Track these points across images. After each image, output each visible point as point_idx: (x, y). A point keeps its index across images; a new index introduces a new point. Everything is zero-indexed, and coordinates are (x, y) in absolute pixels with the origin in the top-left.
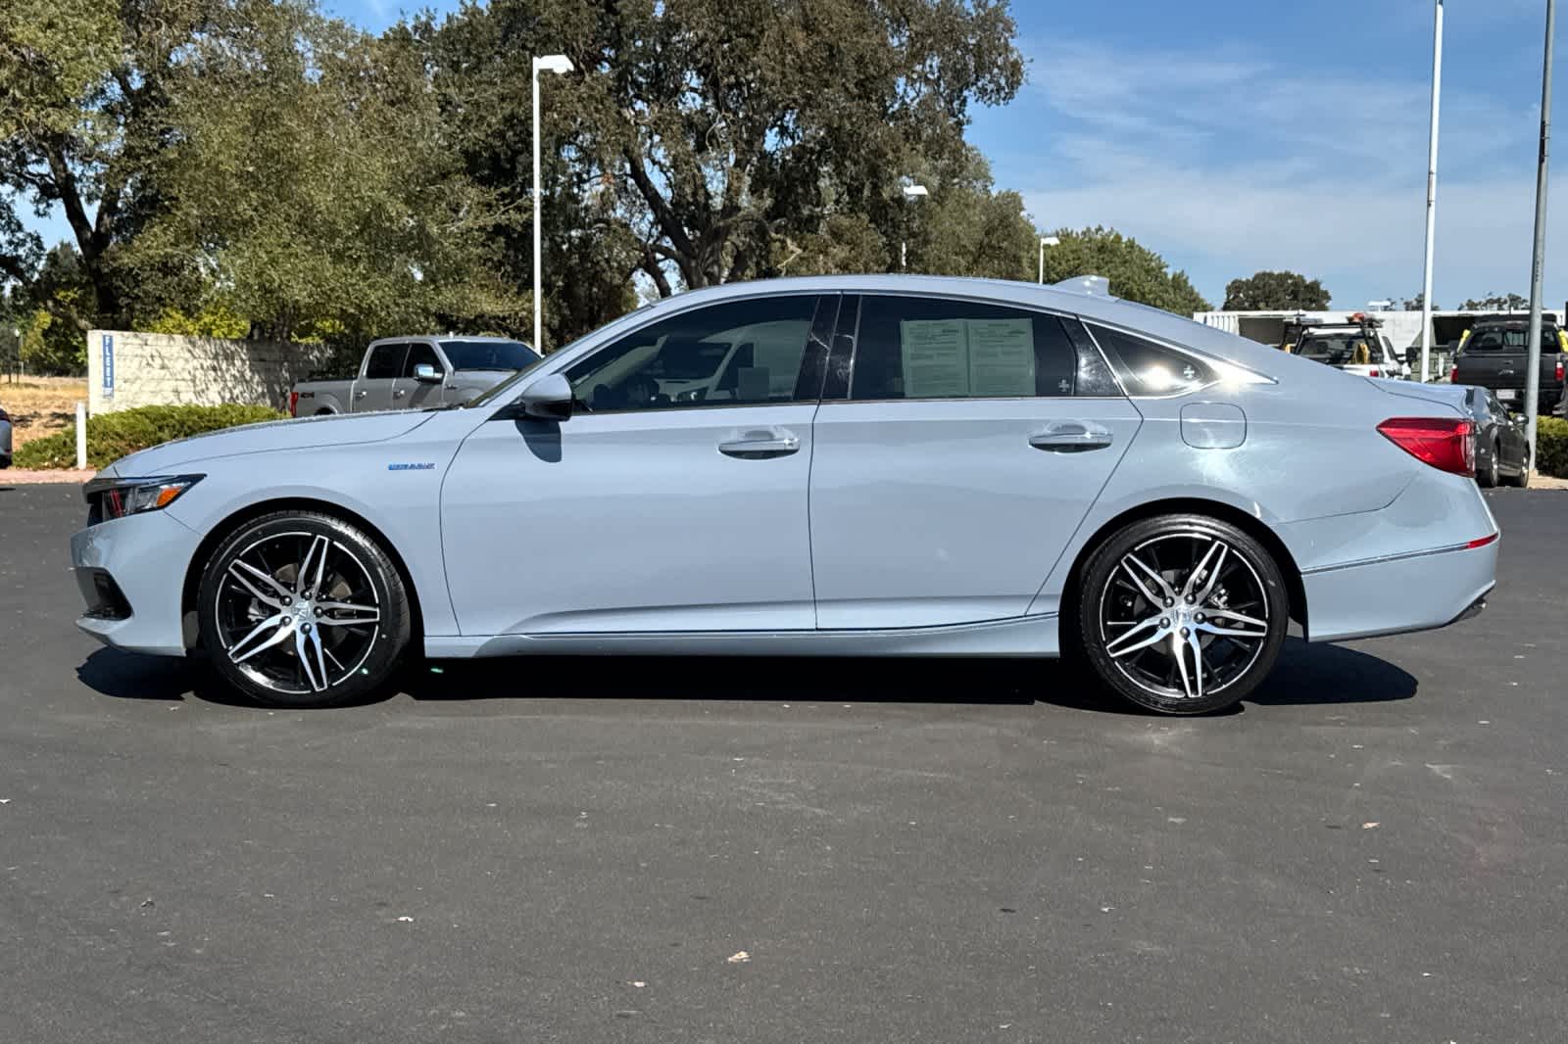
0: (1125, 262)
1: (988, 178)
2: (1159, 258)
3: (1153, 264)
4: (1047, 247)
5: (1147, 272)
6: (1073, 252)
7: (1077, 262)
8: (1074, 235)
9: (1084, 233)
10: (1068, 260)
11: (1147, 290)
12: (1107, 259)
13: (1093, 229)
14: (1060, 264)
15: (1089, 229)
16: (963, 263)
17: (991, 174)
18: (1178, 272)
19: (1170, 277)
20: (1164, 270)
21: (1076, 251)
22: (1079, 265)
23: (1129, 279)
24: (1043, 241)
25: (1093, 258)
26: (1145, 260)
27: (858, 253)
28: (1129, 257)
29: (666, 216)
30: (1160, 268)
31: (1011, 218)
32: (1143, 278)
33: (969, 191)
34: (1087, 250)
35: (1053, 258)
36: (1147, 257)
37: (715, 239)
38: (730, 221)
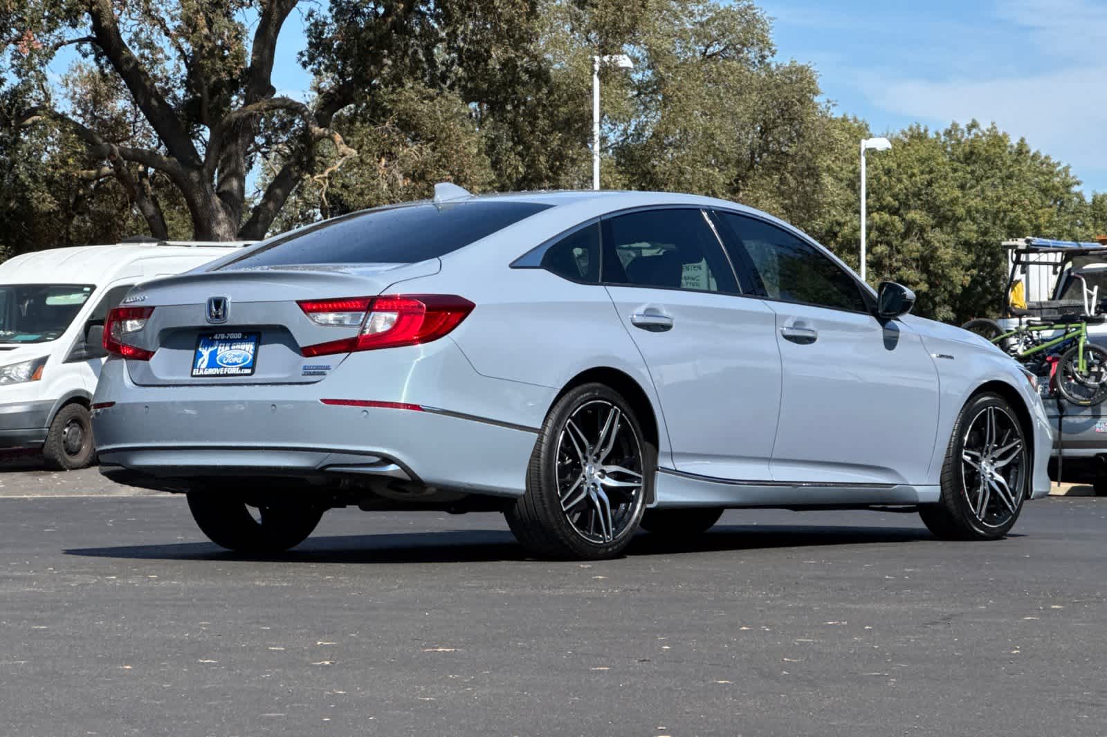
0: (1010, 177)
1: (764, 43)
2: (1066, 169)
3: (1056, 180)
4: (872, 152)
5: (1044, 191)
6: (921, 161)
7: (927, 177)
8: (931, 135)
9: (948, 133)
10: (913, 175)
11: (1042, 220)
12: (979, 172)
13: (963, 126)
14: (900, 181)
15: (955, 126)
16: (721, 178)
17: (772, 37)
19: (1089, 199)
20: (1075, 189)
21: (927, 160)
22: (930, 184)
23: (1013, 204)
24: (865, 144)
25: (955, 170)
26: (1043, 174)
27: (444, 155)
28: (1015, 169)
29: (154, 102)
30: (1068, 186)
31: (798, 107)
32: (1039, 202)
33: (735, 64)
34: (946, 159)
35: (888, 172)
36: (1046, 168)
37: (234, 137)
38: (252, 108)
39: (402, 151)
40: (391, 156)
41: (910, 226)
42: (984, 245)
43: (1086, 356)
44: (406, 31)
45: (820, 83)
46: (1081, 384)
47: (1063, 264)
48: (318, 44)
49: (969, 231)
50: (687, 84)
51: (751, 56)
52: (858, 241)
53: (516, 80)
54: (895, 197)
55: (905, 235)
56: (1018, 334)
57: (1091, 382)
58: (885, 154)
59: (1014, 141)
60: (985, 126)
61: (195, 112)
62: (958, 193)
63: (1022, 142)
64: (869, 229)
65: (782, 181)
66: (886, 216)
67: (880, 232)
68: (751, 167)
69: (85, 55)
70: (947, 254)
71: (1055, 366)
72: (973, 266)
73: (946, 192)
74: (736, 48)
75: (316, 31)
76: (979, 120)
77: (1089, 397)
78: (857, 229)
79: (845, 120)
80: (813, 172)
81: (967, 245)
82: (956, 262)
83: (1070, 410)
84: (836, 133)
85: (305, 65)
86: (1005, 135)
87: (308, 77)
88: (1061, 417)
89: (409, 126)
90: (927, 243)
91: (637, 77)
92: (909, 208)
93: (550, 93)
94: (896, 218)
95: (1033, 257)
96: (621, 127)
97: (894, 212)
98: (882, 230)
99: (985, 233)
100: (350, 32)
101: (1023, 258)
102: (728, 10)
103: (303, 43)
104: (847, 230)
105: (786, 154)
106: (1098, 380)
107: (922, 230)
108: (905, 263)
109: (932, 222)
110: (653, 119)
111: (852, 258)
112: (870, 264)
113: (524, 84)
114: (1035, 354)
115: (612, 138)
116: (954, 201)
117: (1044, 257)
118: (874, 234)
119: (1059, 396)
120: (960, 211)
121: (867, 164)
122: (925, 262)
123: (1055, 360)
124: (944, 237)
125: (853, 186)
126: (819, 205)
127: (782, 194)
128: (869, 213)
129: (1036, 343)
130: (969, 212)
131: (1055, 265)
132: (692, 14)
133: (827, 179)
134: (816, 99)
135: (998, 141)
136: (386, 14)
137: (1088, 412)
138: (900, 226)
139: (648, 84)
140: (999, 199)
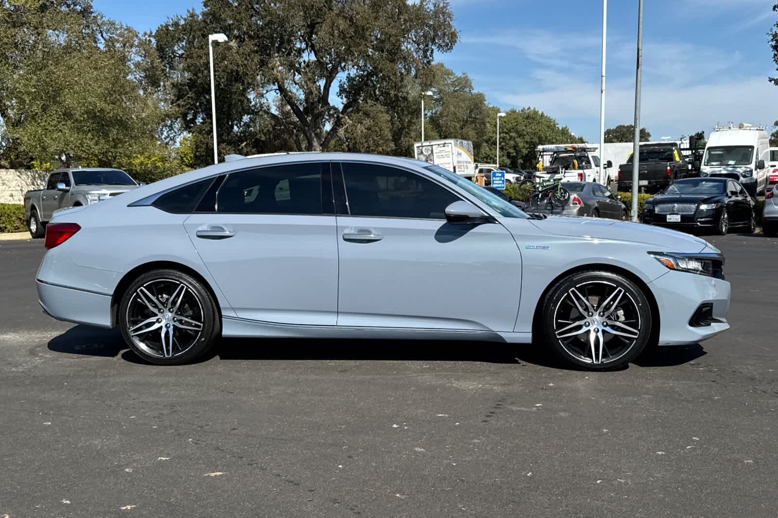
0: (539, 123)
1: (471, 86)
2: (555, 120)
3: (552, 124)
4: (501, 117)
5: (548, 127)
6: (514, 119)
7: (516, 123)
8: (517, 111)
9: (522, 111)
10: (512, 123)
11: (548, 135)
12: (530, 122)
13: (526, 109)
14: (508, 125)
15: (524, 109)
17: (473, 85)
18: (564, 126)
19: (561, 129)
20: (557, 126)
21: (516, 118)
22: (517, 125)
23: (540, 130)
24: (499, 115)
25: (524, 121)
26: (548, 122)
27: (376, 123)
28: (540, 120)
29: (295, 107)
30: (555, 125)
31: (480, 105)
32: (546, 130)
33: (462, 93)
34: (521, 118)
35: (505, 122)
36: (549, 120)
37: (318, 118)
38: (323, 109)
39: (364, 122)
40: (361, 123)
41: (511, 137)
42: (532, 142)
43: (560, 191)
44: (367, 85)
45: (486, 98)
46: (559, 199)
47: (553, 155)
48: (342, 90)
49: (527, 138)
50: (449, 99)
51: (467, 90)
52: (497, 142)
53: (398, 100)
54: (507, 129)
55: (510, 140)
56: (539, 183)
57: (562, 199)
58: (505, 117)
59: (540, 113)
60: (532, 109)
61: (307, 110)
62: (524, 128)
63: (542, 113)
64: (500, 138)
65: (475, 125)
66: (504, 135)
67: (503, 139)
68: (467, 122)
69: (277, 94)
70: (521, 145)
71: (551, 194)
72: (529, 148)
73: (521, 128)
74: (463, 88)
75: (341, 86)
76: (531, 107)
77: (561, 203)
78: (496, 139)
79: (494, 107)
80: (484, 124)
81: (527, 142)
82: (524, 147)
83: (555, 207)
84: (490, 112)
85: (338, 96)
86: (538, 111)
87: (339, 99)
88: (552, 210)
89: (367, 114)
90: (515, 142)
91: (435, 97)
92: (511, 132)
93: (408, 104)
94: (507, 135)
95: (545, 153)
96: (431, 111)
97: (506, 133)
98: (503, 138)
99: (532, 139)
100: (351, 86)
101: (542, 154)
102: (460, 77)
103: (338, 90)
104: (494, 139)
105: (477, 118)
106: (564, 198)
107: (514, 138)
108: (510, 147)
109: (517, 136)
110: (440, 109)
111: (495, 146)
112: (500, 148)
113: (400, 101)
114: (544, 190)
115: (429, 114)
116: (523, 130)
117: (548, 153)
118: (501, 140)
119: (552, 203)
120: (525, 133)
121: (499, 120)
122: (515, 147)
123: (551, 192)
124: (520, 140)
125: (495, 126)
126: (486, 132)
127: (475, 129)
128: (500, 134)
129: (545, 187)
130: (527, 133)
131: (551, 155)
132: (450, 78)
133: (488, 125)
134: (485, 102)
135: (536, 113)
136: (362, 81)
137: (561, 208)
138: (508, 137)
139: (438, 99)
140: (536, 129)
